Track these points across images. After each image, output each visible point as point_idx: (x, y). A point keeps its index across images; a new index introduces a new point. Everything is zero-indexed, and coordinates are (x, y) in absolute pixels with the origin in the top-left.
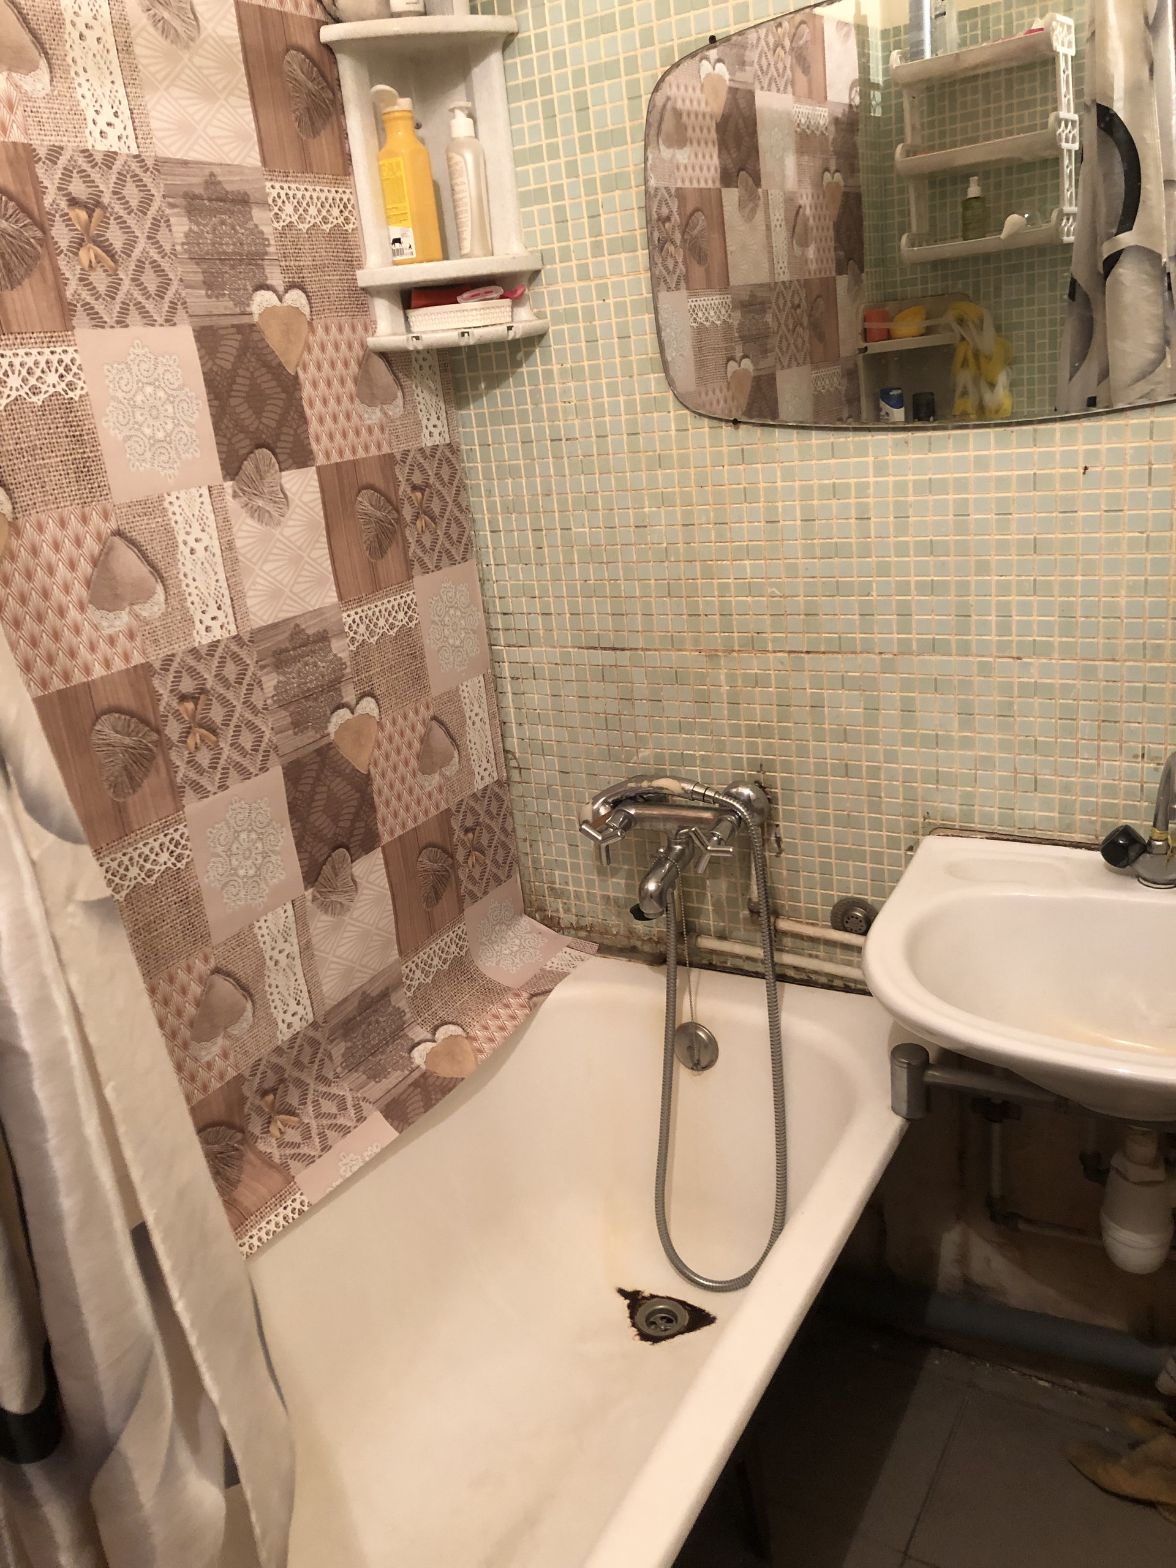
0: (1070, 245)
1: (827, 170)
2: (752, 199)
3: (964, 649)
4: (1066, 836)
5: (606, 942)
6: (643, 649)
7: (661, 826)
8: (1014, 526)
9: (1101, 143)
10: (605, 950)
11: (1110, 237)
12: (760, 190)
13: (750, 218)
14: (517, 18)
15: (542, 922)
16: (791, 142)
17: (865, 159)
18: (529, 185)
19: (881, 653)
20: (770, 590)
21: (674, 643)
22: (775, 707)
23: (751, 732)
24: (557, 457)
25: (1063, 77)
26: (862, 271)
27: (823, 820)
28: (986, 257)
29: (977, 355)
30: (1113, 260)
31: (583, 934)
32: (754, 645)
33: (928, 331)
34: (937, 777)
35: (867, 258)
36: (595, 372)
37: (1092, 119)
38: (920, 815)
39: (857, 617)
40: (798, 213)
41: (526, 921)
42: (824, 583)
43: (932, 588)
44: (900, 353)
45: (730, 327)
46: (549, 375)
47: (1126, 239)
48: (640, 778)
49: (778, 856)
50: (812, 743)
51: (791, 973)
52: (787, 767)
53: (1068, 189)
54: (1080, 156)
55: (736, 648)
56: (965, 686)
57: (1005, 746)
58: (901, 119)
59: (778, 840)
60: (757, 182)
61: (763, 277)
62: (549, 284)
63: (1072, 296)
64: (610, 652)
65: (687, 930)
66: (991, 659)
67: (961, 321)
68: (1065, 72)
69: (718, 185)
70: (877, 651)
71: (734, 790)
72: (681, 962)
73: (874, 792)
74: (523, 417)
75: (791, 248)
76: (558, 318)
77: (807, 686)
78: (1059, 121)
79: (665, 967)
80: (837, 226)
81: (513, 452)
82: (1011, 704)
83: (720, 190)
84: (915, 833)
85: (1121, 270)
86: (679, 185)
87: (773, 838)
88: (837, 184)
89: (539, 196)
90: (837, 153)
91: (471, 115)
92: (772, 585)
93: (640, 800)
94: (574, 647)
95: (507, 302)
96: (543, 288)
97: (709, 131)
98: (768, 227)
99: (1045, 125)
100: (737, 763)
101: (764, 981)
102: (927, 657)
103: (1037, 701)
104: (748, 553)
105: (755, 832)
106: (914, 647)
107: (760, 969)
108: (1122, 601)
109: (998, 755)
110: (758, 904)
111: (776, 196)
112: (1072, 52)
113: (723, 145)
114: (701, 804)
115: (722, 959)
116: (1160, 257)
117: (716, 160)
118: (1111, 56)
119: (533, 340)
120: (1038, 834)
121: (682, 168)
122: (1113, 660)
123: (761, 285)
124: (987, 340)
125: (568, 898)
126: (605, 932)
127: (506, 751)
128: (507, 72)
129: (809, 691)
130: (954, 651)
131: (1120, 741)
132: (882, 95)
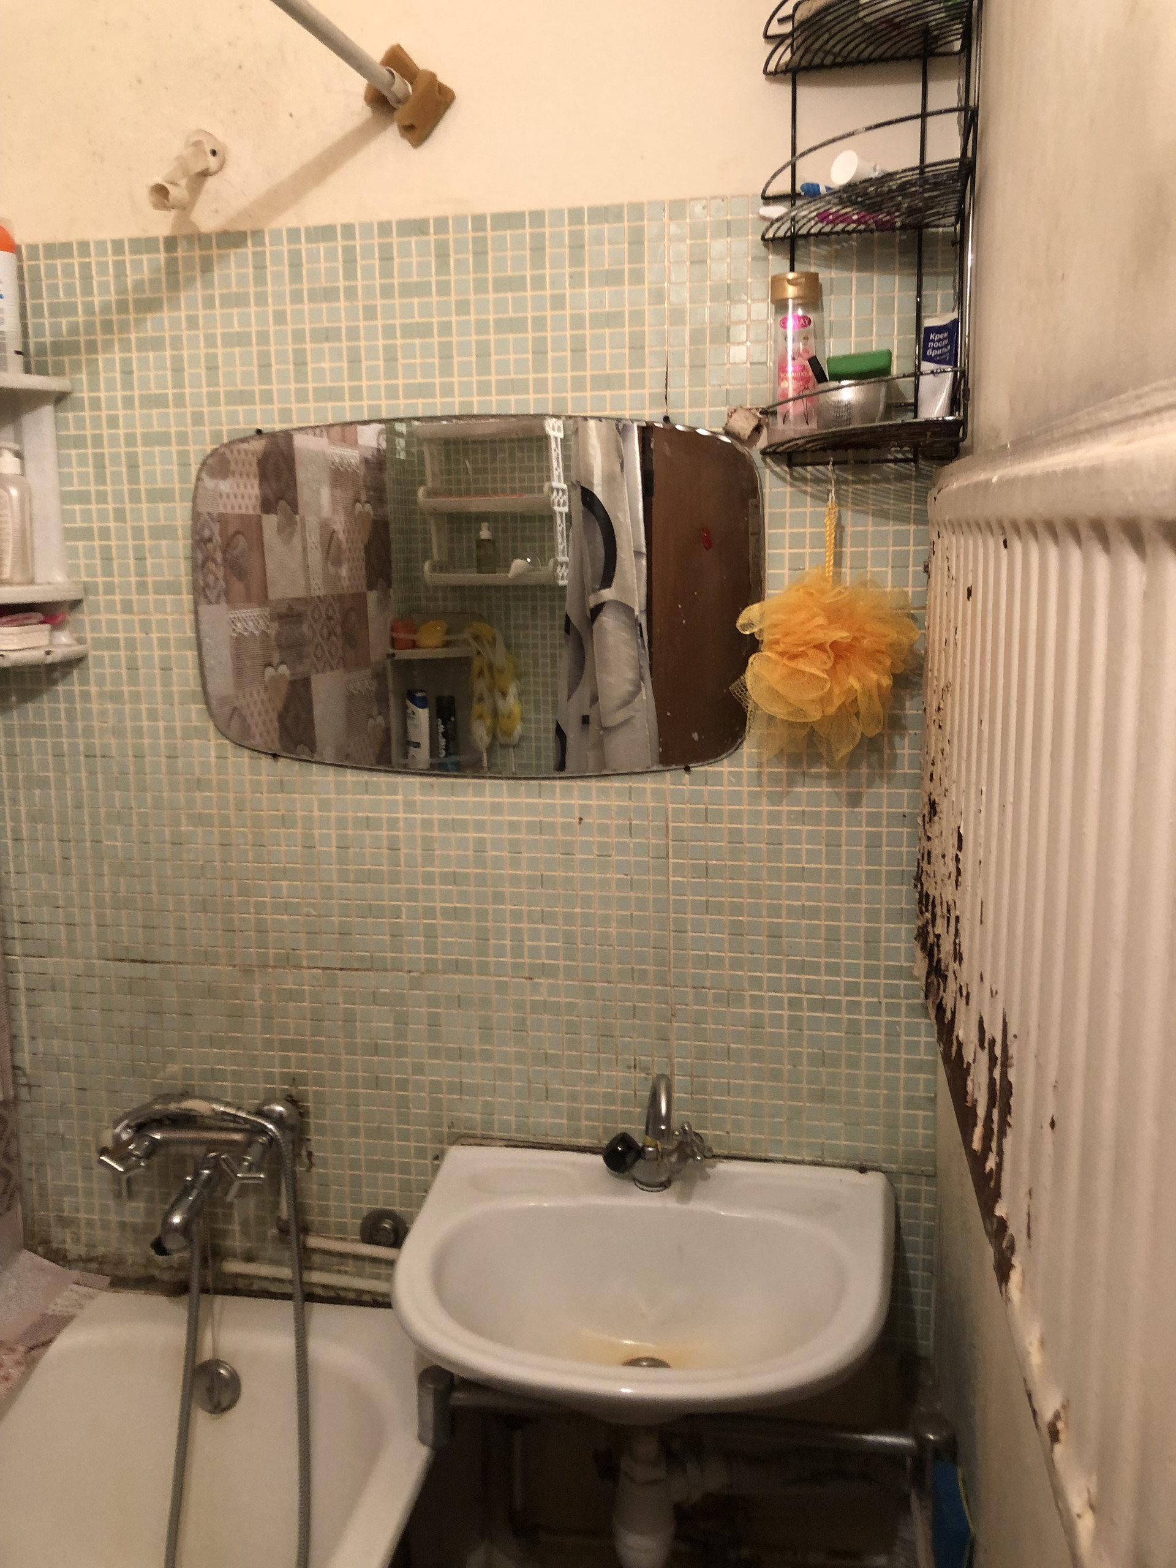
0: (564, 588)
1: (358, 501)
2: (290, 526)
3: (484, 969)
4: (574, 1141)
5: (120, 1273)
6: (174, 963)
7: (187, 1150)
8: (524, 864)
9: (585, 517)
10: (119, 1283)
11: (595, 591)
12: (297, 517)
13: (288, 541)
14: (71, 380)
15: (45, 1256)
16: (326, 476)
17: (392, 492)
18: (75, 522)
19: (410, 971)
20: (306, 910)
21: (207, 958)
22: (308, 1022)
23: (285, 1046)
24: (92, 773)
25: (554, 454)
26: (390, 586)
27: (354, 1132)
28: (497, 588)
29: (491, 667)
30: (598, 609)
31: (94, 1266)
32: (289, 961)
33: (447, 644)
34: (460, 1089)
35: (395, 575)
36: (136, 697)
37: (577, 494)
38: (445, 1124)
39: (387, 937)
40: (331, 537)
41: (26, 1256)
42: (358, 905)
43: (455, 914)
44: (424, 662)
45: (267, 636)
46: (86, 696)
47: (607, 594)
48: (167, 1098)
49: (308, 1171)
50: (344, 1057)
51: (320, 1291)
52: (320, 1081)
53: (561, 543)
54: (569, 516)
55: (272, 963)
56: (485, 1003)
57: (520, 1058)
58: (422, 462)
59: (310, 1154)
60: (295, 511)
61: (300, 593)
62: (91, 613)
63: (567, 631)
64: (138, 964)
65: (213, 1254)
66: (507, 979)
67: (477, 638)
68: (556, 451)
69: (258, 511)
70: (406, 969)
71: (266, 1108)
72: (205, 1290)
73: (403, 1102)
74: (57, 731)
75: (325, 567)
76: (98, 644)
77: (340, 1000)
78: (552, 489)
79: (185, 1298)
80: (367, 549)
81: (44, 765)
82: (524, 1019)
83: (260, 517)
84: (441, 1142)
85: (604, 618)
86: (222, 510)
87: (304, 1153)
88: (368, 514)
89: (86, 534)
90: (367, 488)
91: (19, 455)
92: (309, 905)
93: (167, 1122)
94: (99, 958)
95: (47, 626)
96: (85, 617)
97: (251, 465)
98: (305, 549)
99: (541, 489)
100: (269, 1078)
101: (290, 1303)
102: (451, 976)
103: (546, 1017)
104: (285, 874)
105: (287, 1149)
106: (440, 967)
107: (288, 1289)
108: (613, 931)
109: (514, 1067)
110: (287, 1222)
111: (312, 522)
112: (561, 435)
113: (263, 477)
114: (232, 1125)
115: (247, 1282)
116: (632, 610)
117: (256, 491)
118: (591, 451)
119: (72, 664)
120: (551, 1140)
121: (225, 496)
122: (608, 982)
123: (298, 599)
124: (500, 656)
125: (79, 1226)
126: (120, 1261)
127: (15, 1068)
128: (59, 424)
129: (342, 1006)
130: (475, 971)
131: (616, 1054)
132: (406, 442)
